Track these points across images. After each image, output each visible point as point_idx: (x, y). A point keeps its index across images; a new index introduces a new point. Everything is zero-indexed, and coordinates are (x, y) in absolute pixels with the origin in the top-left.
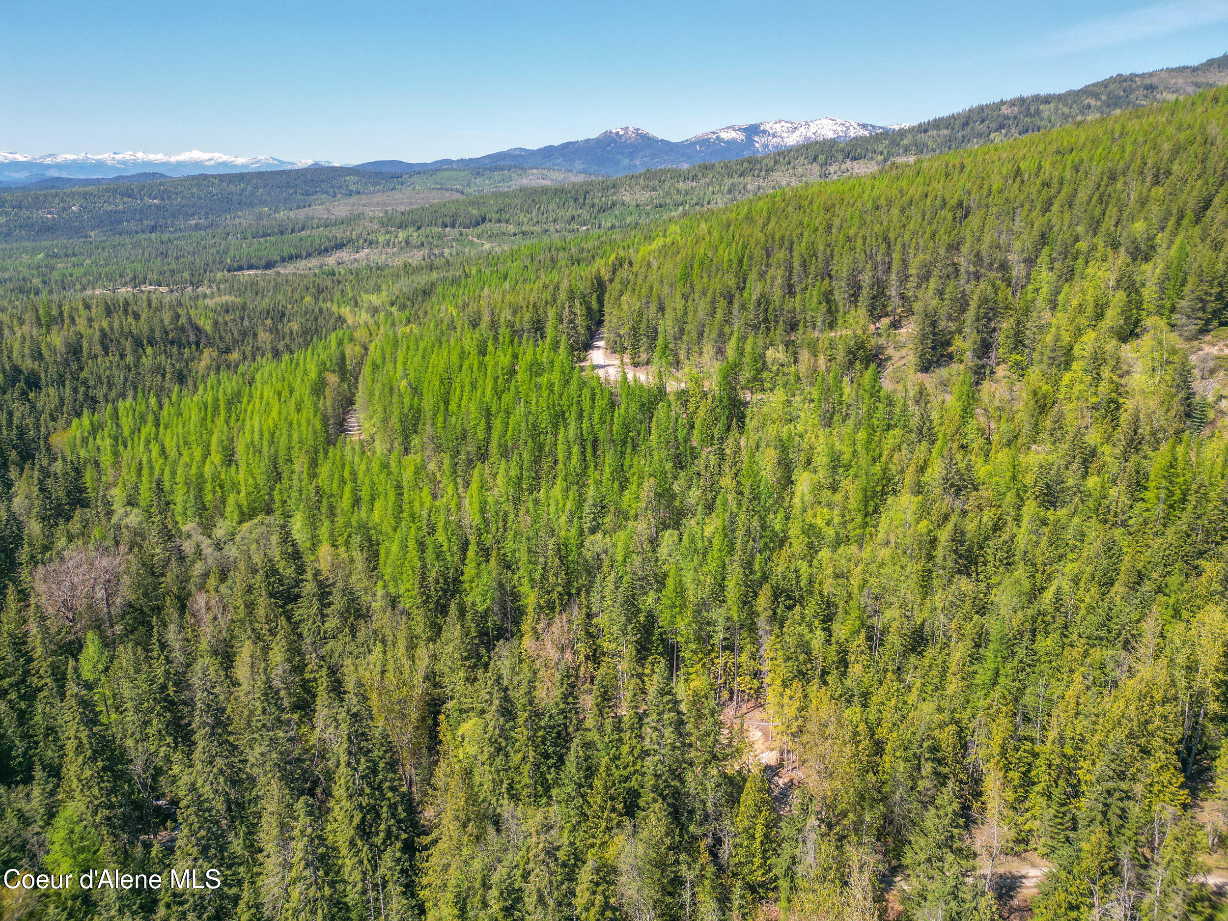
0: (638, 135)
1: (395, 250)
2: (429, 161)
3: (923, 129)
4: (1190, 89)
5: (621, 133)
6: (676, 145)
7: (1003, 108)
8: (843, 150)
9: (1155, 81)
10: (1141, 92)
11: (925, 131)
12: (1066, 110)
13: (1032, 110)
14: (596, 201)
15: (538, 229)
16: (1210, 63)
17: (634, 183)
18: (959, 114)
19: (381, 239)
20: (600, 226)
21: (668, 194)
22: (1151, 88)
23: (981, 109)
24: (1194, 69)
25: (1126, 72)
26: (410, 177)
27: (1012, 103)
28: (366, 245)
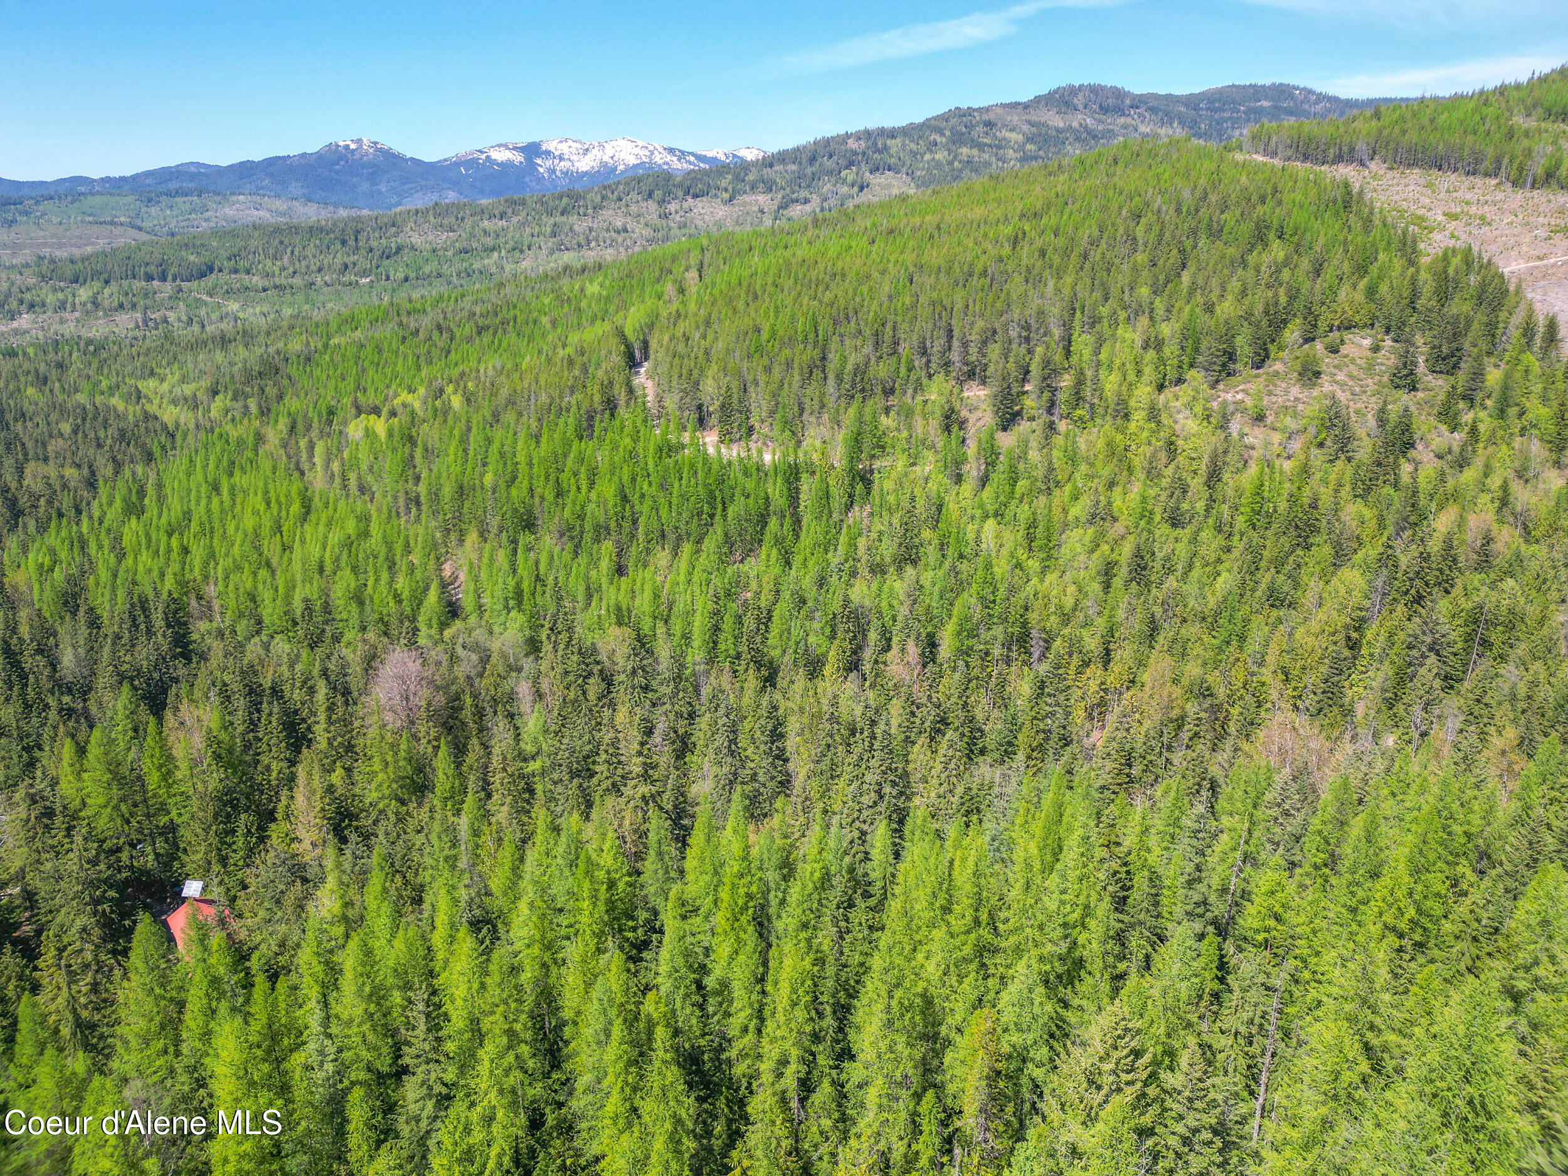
0: (377, 150)
1: (77, 314)
2: (49, 178)
3: (769, 162)
4: (1026, 128)
5: (353, 146)
6: (431, 165)
7: (850, 141)
8: (680, 185)
9: (991, 116)
10: (981, 129)
11: (771, 166)
12: (913, 146)
13: (880, 145)
14: (374, 244)
15: (297, 281)
16: (1038, 99)
17: (420, 220)
18: (804, 147)
19: (51, 299)
20: (388, 279)
21: (472, 235)
22: (989, 124)
23: (827, 142)
24: (1026, 106)
25: (964, 106)
26: (37, 203)
27: (858, 136)
28: (24, 308)
